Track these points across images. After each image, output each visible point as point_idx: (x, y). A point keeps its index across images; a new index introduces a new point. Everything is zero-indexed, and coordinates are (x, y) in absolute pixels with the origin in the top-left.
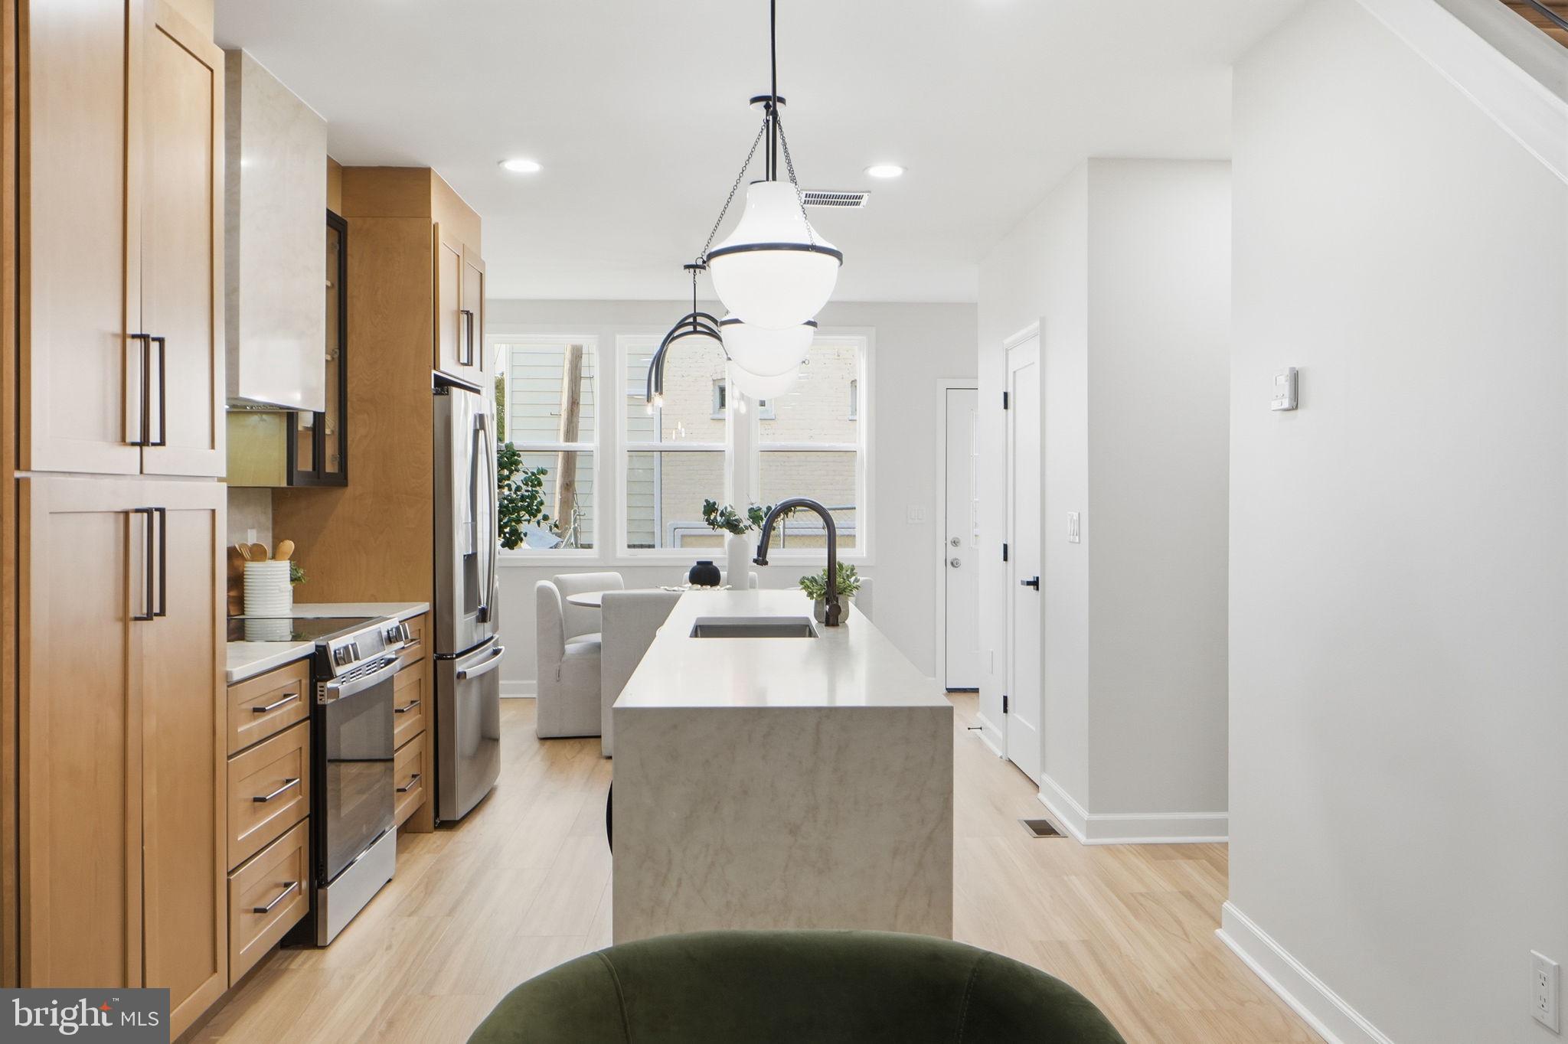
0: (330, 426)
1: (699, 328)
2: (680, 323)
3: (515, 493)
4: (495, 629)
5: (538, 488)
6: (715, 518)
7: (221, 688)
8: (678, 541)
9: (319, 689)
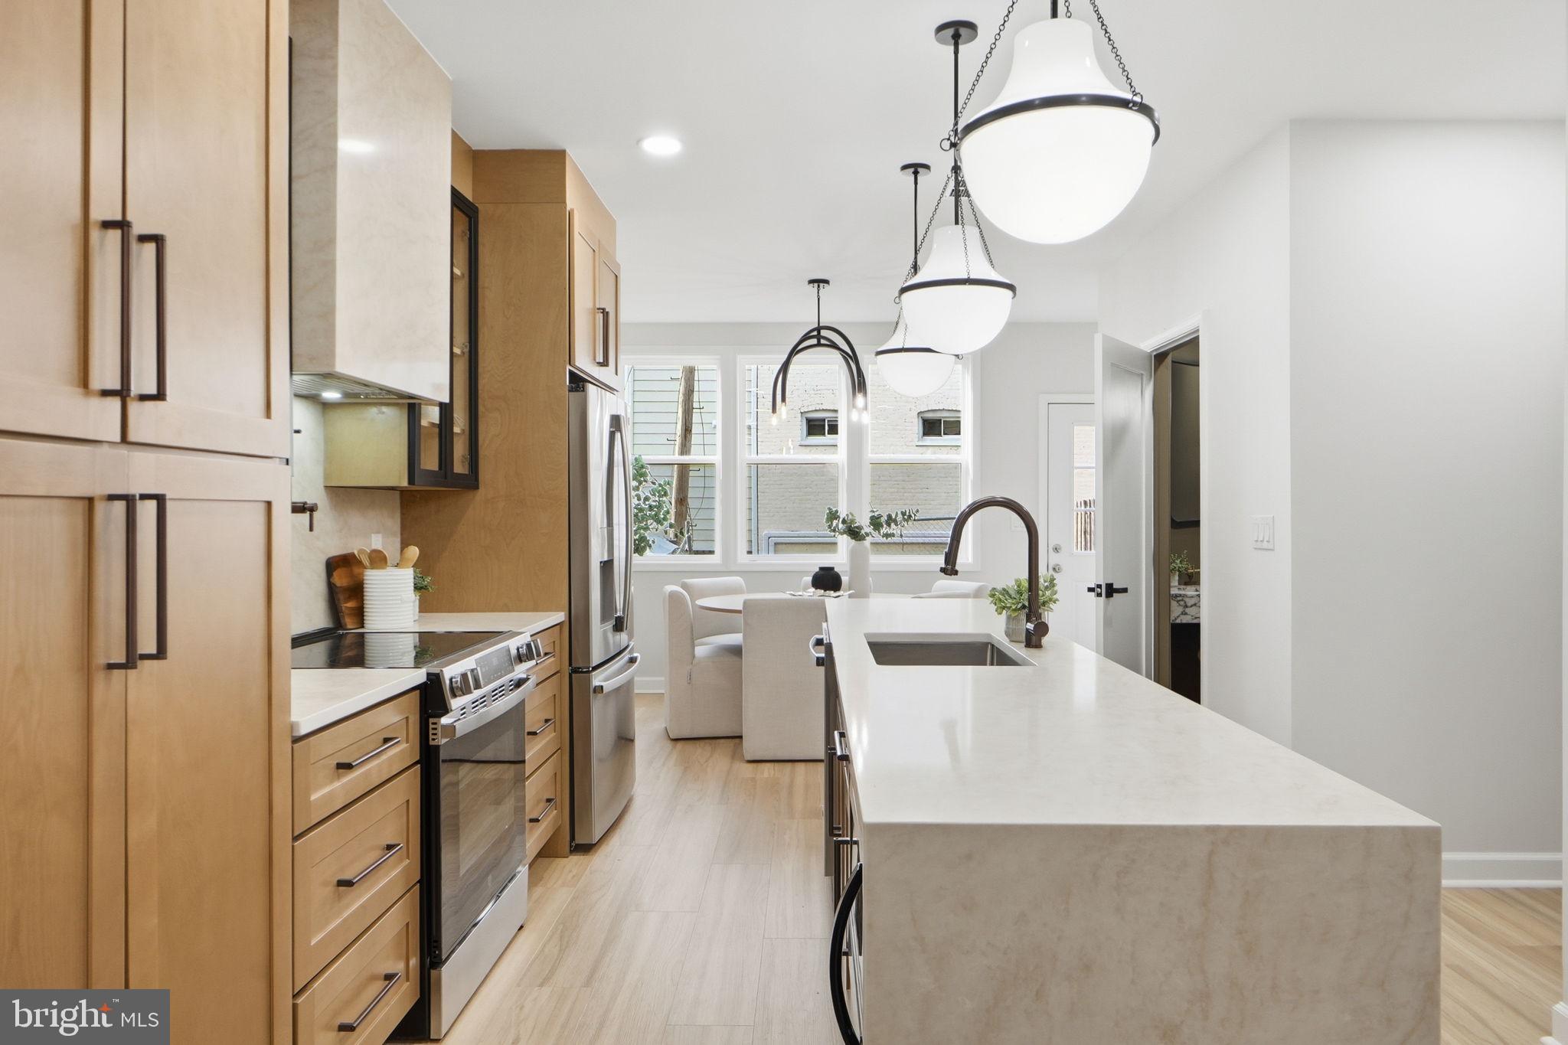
0: (460, 425)
1: (823, 341)
2: (805, 335)
3: (644, 503)
4: (631, 636)
5: (664, 499)
6: (837, 525)
7: (282, 747)
8: (772, 548)
9: (431, 726)
